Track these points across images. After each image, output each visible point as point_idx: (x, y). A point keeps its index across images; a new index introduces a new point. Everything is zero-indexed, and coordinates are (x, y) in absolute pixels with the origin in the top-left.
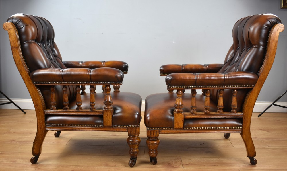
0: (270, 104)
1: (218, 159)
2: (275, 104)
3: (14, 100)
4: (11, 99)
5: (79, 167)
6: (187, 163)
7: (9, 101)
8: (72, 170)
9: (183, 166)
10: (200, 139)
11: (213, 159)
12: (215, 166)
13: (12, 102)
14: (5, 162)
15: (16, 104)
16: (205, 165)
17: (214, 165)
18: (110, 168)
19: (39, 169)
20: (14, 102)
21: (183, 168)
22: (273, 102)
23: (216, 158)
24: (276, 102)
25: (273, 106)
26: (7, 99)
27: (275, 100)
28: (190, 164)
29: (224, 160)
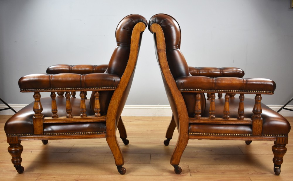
0: (280, 108)
1: (227, 167)
2: (285, 107)
3: (12, 106)
4: (9, 104)
5: (82, 176)
6: (195, 171)
7: (7, 107)
8: (75, 180)
9: (191, 174)
10: (208, 145)
11: (222, 166)
12: (225, 174)
13: (10, 108)
14: (4, 172)
15: (15, 110)
16: (213, 173)
17: (223, 173)
18: (114, 177)
19: (41, 178)
20: (13, 108)
21: (191, 176)
22: (283, 106)
23: (225, 165)
24: (286, 106)
25: (283, 110)
26: (5, 104)
27: (285, 104)
28: (198, 172)
29: (233, 167)
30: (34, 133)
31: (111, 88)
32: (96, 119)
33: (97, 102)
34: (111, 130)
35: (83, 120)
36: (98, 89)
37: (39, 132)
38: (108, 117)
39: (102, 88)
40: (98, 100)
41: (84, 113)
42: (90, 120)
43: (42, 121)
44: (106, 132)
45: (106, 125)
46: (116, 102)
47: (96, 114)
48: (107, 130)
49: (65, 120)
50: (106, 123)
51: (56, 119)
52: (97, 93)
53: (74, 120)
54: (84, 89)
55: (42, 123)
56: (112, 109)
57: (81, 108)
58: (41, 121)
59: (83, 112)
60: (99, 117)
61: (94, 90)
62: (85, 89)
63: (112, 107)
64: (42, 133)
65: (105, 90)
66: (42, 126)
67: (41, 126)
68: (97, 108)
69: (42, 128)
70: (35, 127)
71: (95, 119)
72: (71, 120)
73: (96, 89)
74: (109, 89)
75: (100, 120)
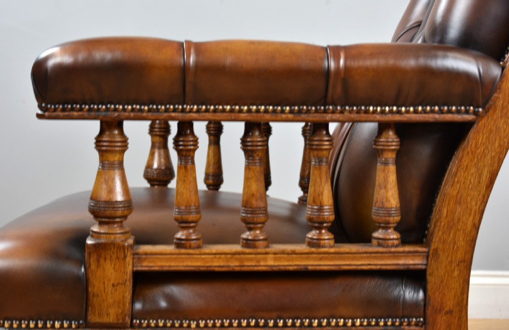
30: (86, 319)
31: (458, 112)
32: (382, 259)
33: (386, 180)
34: (450, 312)
35: (321, 259)
36: (399, 112)
37: (112, 311)
38: (436, 250)
39: (416, 112)
40: (392, 168)
41: (325, 228)
42: (354, 259)
43: (129, 259)
44: (424, 323)
45: (429, 287)
46: (480, 175)
47: (378, 234)
48: (429, 311)
49: (237, 259)
50: (429, 278)
51: (197, 251)
52: (391, 133)
53: (280, 259)
54: (333, 112)
55: (129, 269)
56: (459, 209)
57: (314, 201)
58: (125, 257)
59: (321, 223)
60: (393, 246)
61: (378, 117)
62: (342, 112)
63: (458, 202)
64: (128, 320)
65: (430, 117)
66: (129, 284)
67: (124, 284)
68: (387, 205)
69: (128, 296)
70: (96, 287)
71: (375, 258)
72: (265, 260)
73: (391, 112)
74: (449, 117)
75: (401, 262)
